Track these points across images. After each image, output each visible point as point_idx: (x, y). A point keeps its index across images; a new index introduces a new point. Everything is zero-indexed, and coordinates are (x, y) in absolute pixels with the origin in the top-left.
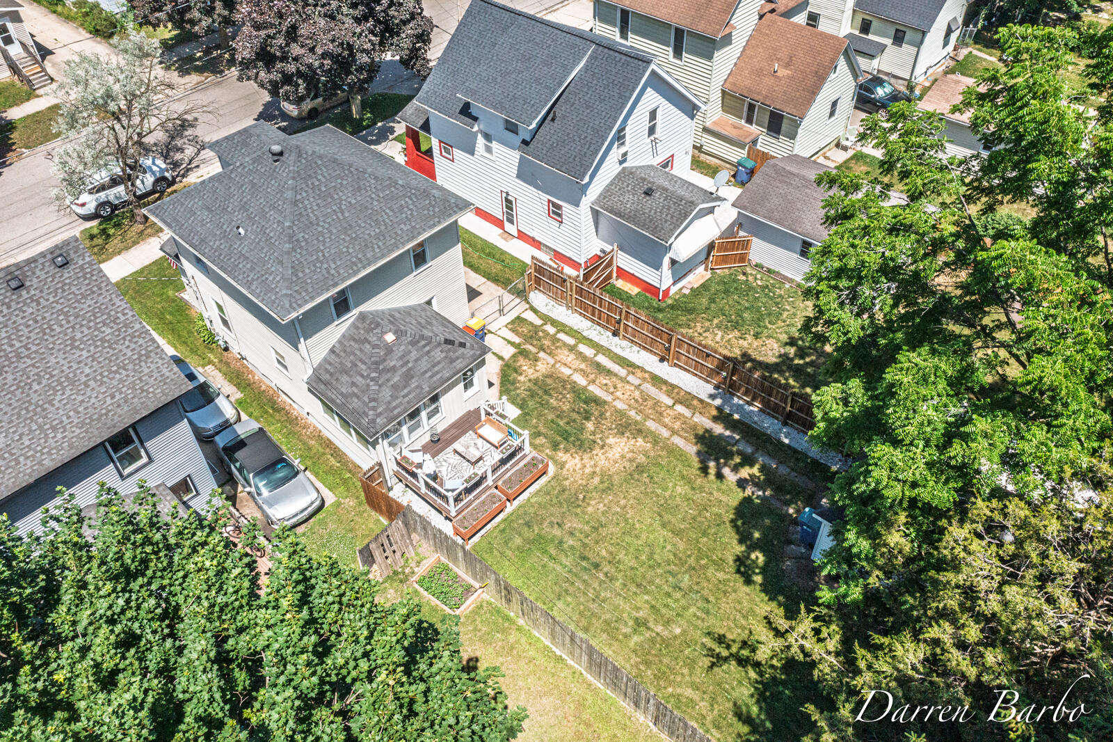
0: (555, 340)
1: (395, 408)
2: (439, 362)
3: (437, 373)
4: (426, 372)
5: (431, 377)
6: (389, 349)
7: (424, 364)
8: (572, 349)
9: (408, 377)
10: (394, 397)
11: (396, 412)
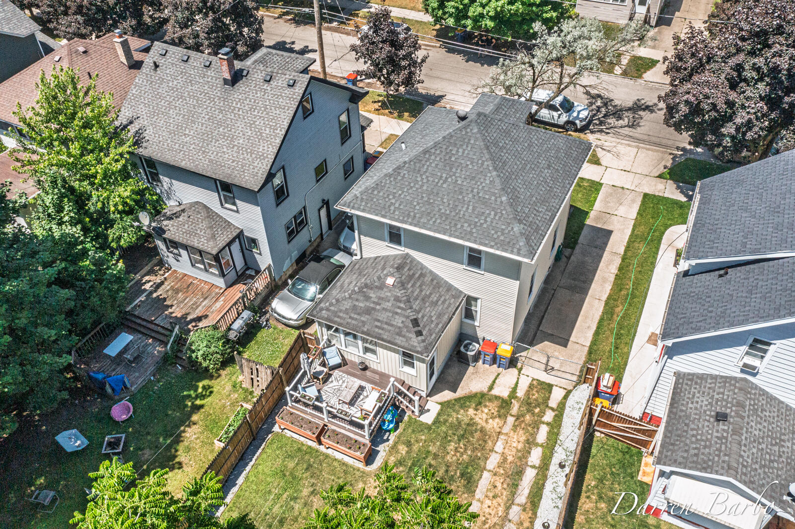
0: (536, 425)
1: (339, 317)
2: (392, 325)
3: (383, 329)
4: (379, 321)
5: (376, 327)
6: (382, 286)
7: (383, 316)
8: (531, 443)
9: (368, 311)
10: (346, 312)
11: (336, 319)
